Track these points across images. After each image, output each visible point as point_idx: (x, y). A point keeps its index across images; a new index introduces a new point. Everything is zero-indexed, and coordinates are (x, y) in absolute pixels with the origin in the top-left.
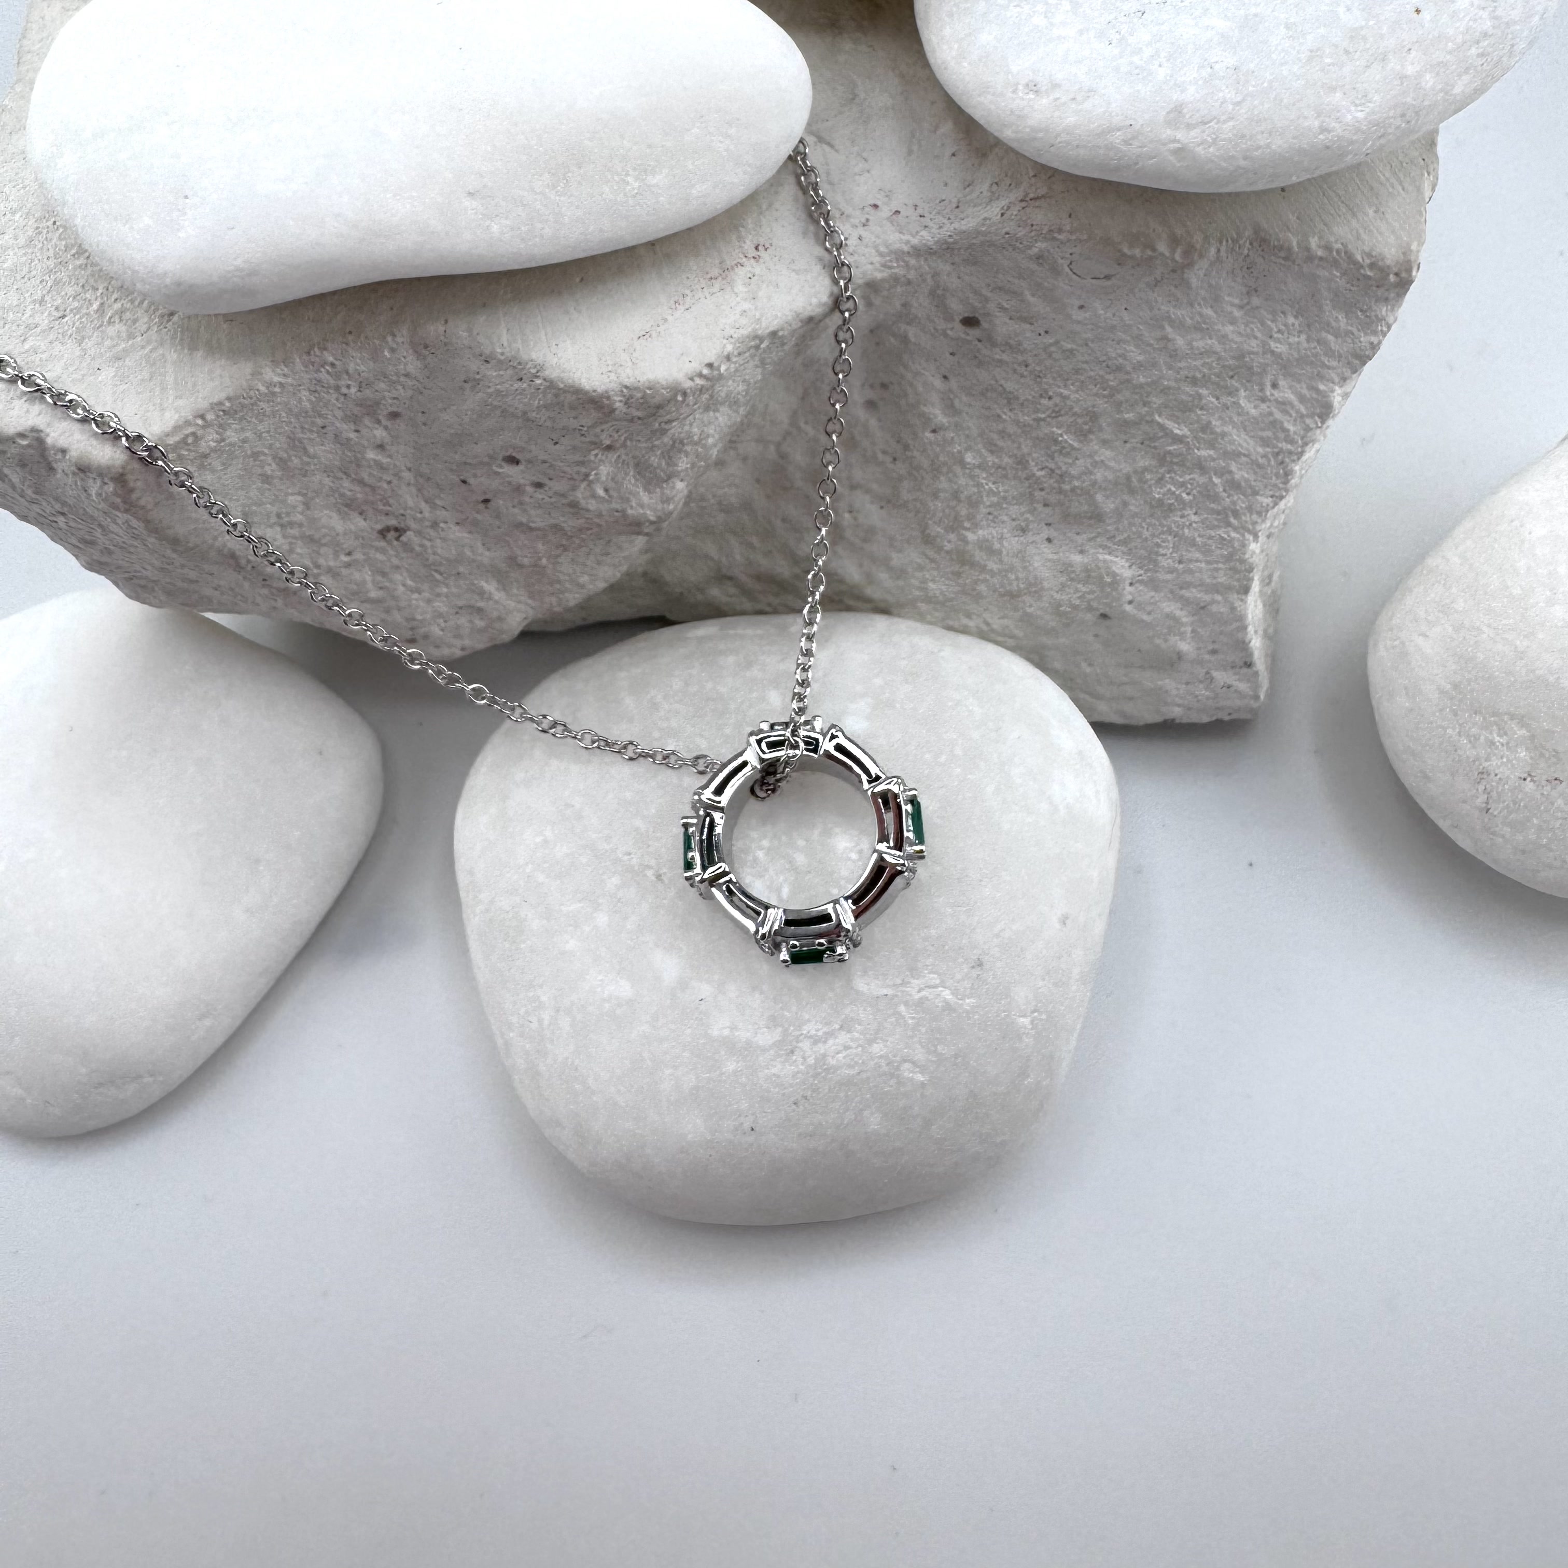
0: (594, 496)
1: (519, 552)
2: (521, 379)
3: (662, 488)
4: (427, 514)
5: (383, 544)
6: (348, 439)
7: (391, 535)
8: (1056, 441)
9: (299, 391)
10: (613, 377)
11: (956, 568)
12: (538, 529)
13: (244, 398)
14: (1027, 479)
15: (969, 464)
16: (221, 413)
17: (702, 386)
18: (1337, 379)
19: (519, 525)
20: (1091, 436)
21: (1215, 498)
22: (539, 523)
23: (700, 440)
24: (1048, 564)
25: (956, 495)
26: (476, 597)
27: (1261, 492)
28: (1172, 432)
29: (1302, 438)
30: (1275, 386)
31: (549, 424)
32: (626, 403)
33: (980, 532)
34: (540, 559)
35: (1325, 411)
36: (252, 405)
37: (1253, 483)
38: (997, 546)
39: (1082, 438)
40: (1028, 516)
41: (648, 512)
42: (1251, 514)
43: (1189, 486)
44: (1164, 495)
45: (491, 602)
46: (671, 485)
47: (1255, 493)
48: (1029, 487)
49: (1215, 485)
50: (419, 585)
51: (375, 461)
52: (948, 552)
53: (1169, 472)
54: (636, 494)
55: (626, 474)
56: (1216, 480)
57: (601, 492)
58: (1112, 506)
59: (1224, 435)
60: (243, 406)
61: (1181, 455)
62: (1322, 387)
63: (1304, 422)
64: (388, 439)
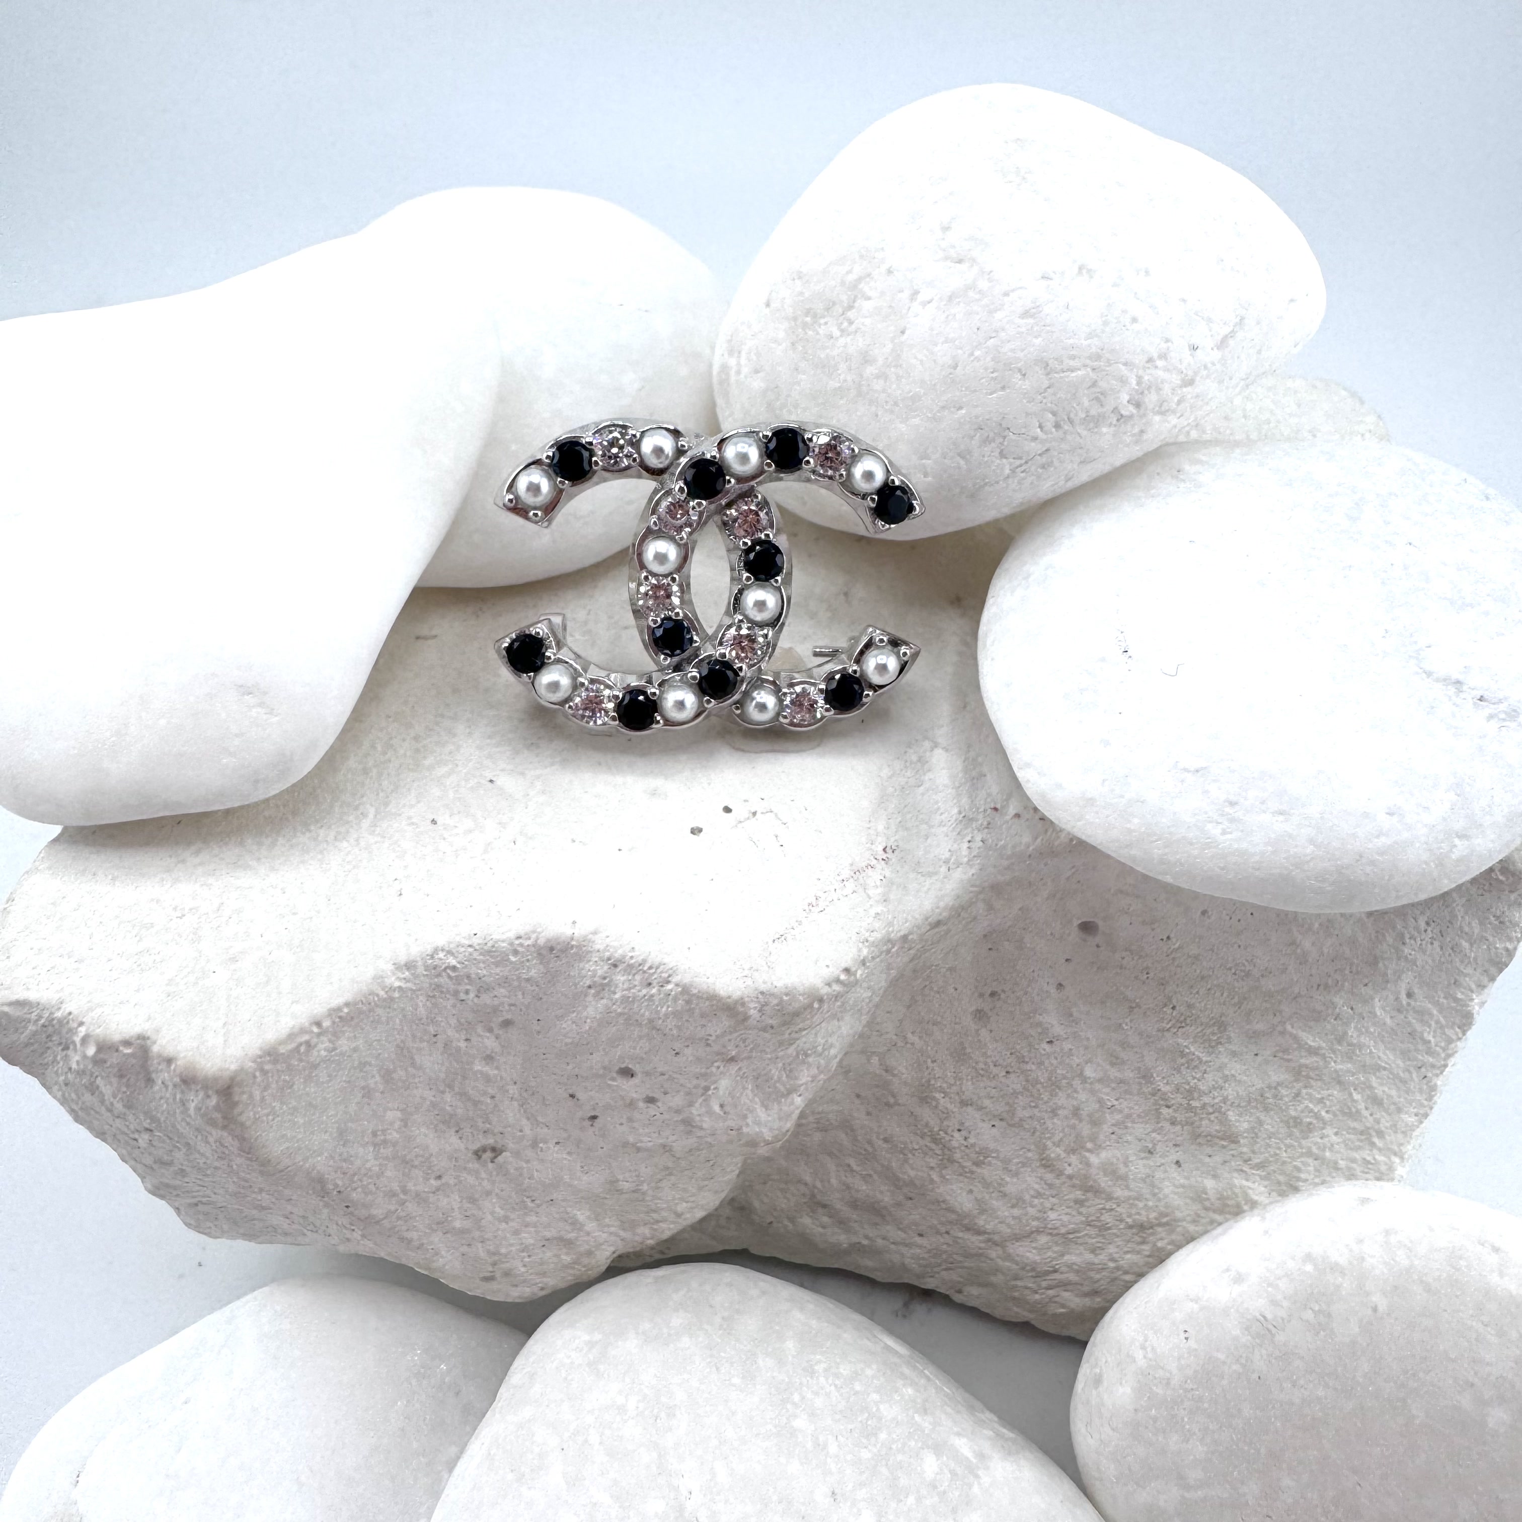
0: (710, 1113)
1: (620, 1177)
2: (650, 984)
3: (779, 1103)
4: (527, 1131)
5: (476, 1166)
6: (458, 1049)
7: (488, 1155)
8: (1182, 1054)
9: (417, 996)
10: (749, 982)
11: (1079, 1194)
12: (647, 1150)
13: (362, 1003)
14: (1154, 1095)
15: (1089, 1078)
16: (337, 1020)
17: (839, 993)
18: (1473, 986)
19: (625, 1144)
20: (1221, 1048)
21: (1355, 1115)
22: (647, 1142)
23: (824, 1050)
24: (1181, 1190)
25: (1076, 1112)
26: (568, 1228)
27: (1406, 1109)
28: (1306, 1043)
29: (1444, 1050)
30: (1409, 995)
31: (675, 1032)
32: (760, 1011)
33: (1104, 1155)
34: (643, 1182)
35: (1465, 1021)
36: (370, 1011)
37: (1397, 1100)
38: (1122, 1170)
39: (1211, 1050)
40: (1154, 1135)
41: (764, 1130)
42: (1396, 1132)
43: (1328, 1103)
44: (1302, 1112)
45: (582, 1234)
46: (789, 1100)
47: (1399, 1110)
48: (1155, 1104)
49: (1354, 1101)
50: (509, 1214)
51: (481, 1072)
52: (1070, 1177)
53: (1306, 1087)
54: (751, 1110)
55: (744, 1088)
56: (1356, 1096)
57: (717, 1108)
58: (1246, 1125)
59: (1361, 1046)
60: (361, 1012)
61: (1317, 1068)
62: (1459, 996)
63: (1444, 1034)
64: (498, 1049)
